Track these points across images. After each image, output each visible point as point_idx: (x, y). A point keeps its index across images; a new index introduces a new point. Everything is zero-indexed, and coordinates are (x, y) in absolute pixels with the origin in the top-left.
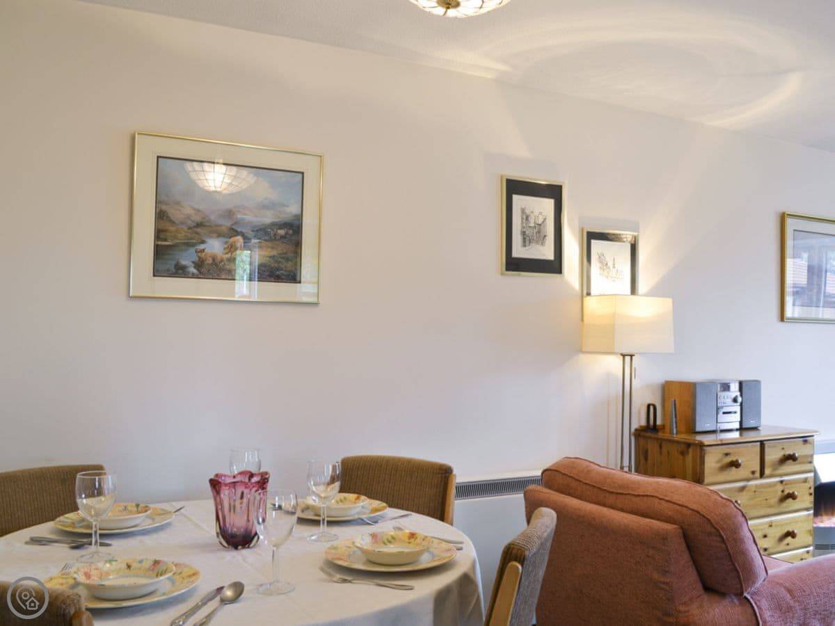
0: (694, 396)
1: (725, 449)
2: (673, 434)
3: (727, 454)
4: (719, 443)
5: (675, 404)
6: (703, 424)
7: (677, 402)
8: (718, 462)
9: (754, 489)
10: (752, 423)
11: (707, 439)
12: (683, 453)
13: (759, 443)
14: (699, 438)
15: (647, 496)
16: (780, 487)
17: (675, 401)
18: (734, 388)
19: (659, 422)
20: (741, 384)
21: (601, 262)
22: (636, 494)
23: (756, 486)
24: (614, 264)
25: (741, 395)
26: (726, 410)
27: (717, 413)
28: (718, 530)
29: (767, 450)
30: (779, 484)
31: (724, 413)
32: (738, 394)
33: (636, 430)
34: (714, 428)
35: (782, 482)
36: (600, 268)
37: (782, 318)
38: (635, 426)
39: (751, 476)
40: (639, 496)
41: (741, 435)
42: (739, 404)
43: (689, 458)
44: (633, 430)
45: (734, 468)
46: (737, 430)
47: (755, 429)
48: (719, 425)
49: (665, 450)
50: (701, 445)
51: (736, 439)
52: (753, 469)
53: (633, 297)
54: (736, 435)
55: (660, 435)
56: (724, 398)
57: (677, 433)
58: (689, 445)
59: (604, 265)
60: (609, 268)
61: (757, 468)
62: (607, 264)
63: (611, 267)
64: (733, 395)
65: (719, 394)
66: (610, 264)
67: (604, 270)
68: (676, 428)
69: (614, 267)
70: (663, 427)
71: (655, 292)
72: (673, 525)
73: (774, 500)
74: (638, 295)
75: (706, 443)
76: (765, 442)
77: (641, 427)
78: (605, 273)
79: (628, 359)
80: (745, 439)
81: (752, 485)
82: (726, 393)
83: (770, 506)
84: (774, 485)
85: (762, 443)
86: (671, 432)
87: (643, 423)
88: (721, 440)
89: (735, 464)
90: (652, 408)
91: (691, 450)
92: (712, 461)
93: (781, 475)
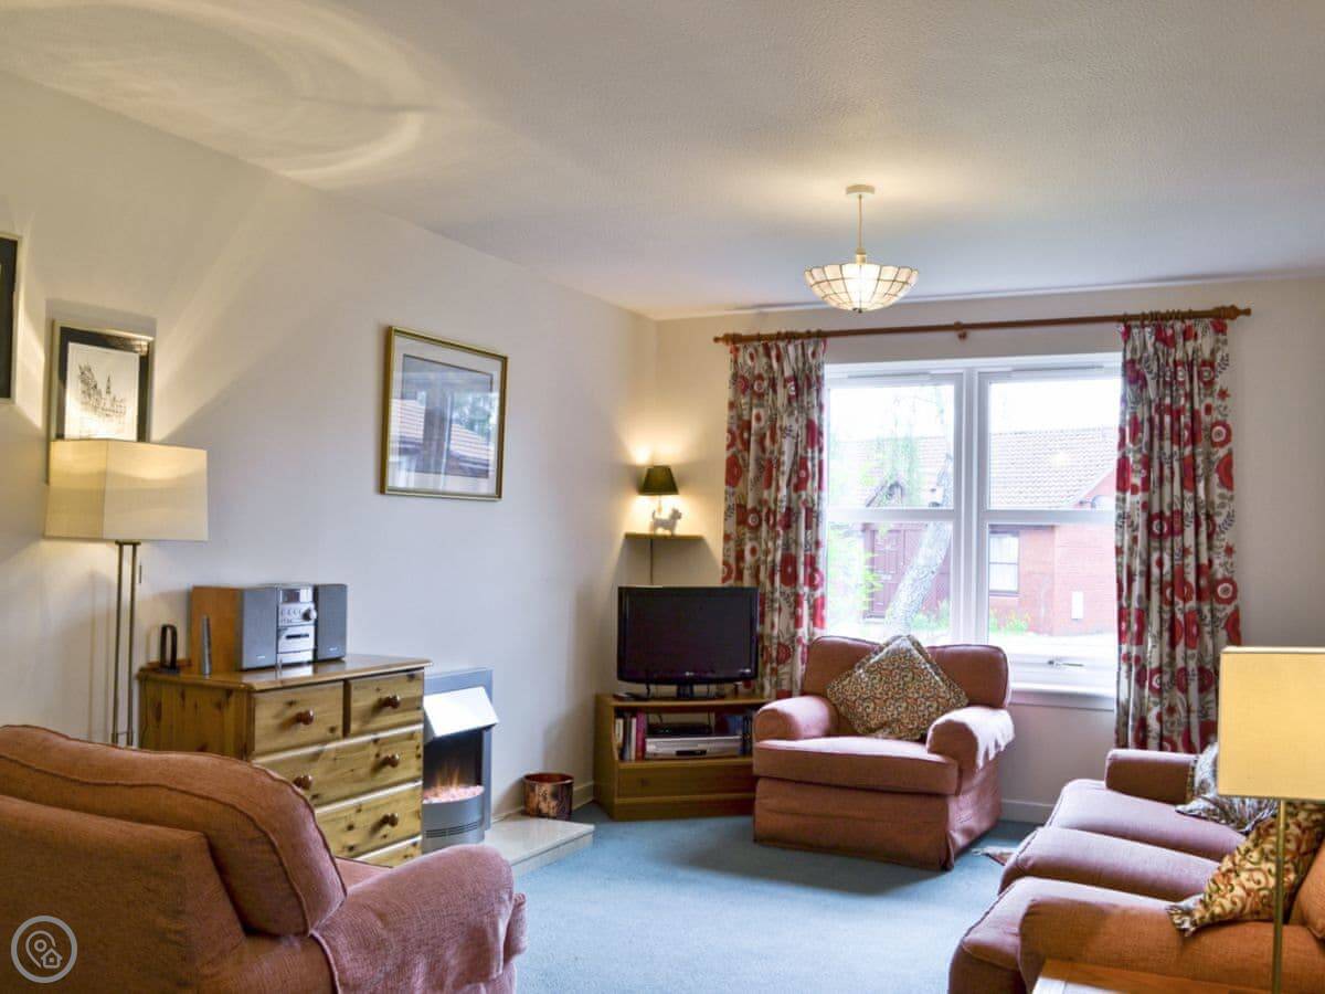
0: (239, 612)
1: (289, 695)
2: (203, 674)
3: (291, 704)
4: (279, 685)
5: (208, 625)
6: (255, 656)
7: (211, 623)
8: (276, 716)
9: (333, 755)
10: (333, 652)
11: (259, 681)
12: (219, 706)
13: (341, 684)
14: (248, 679)
15: (148, 785)
16: (373, 750)
17: (208, 620)
18: (306, 596)
19: (181, 655)
20: (316, 590)
21: (84, 381)
22: (129, 783)
23: (337, 750)
24: (109, 388)
25: (316, 608)
26: (291, 632)
27: (278, 638)
28: (266, 835)
29: (354, 694)
30: (372, 744)
31: (289, 637)
32: (312, 606)
33: (142, 670)
34: (272, 662)
35: (376, 741)
36: (84, 392)
37: (382, 488)
38: (140, 662)
39: (329, 735)
40: (133, 786)
41: (315, 671)
42: (312, 622)
43: (230, 713)
44: (135, 670)
45: (302, 725)
46: (309, 663)
47: (337, 660)
48: (280, 656)
49: (189, 703)
50: (250, 691)
51: (309, 678)
52: (330, 725)
53: (142, 445)
54: (307, 671)
55: (183, 676)
56: (289, 613)
57: (210, 674)
58: (229, 692)
59: (90, 388)
60: (99, 393)
61: (339, 723)
62: (95, 387)
63: (104, 391)
64: (304, 608)
65: (281, 607)
66: (102, 387)
67: (90, 395)
68: (210, 662)
69: (108, 392)
70: (189, 663)
71: (182, 438)
72: (190, 832)
73: (364, 771)
74: (149, 442)
75: (257, 687)
76: (352, 681)
77: (150, 664)
78: (93, 401)
79: (128, 549)
80: (320, 677)
81: (330, 750)
82: (293, 606)
83: (360, 780)
84: (362, 747)
85: (346, 682)
86: (202, 672)
87: (155, 657)
88: (282, 682)
89: (304, 719)
90: (169, 632)
91: (233, 699)
92: (266, 716)
93: (375, 731)
